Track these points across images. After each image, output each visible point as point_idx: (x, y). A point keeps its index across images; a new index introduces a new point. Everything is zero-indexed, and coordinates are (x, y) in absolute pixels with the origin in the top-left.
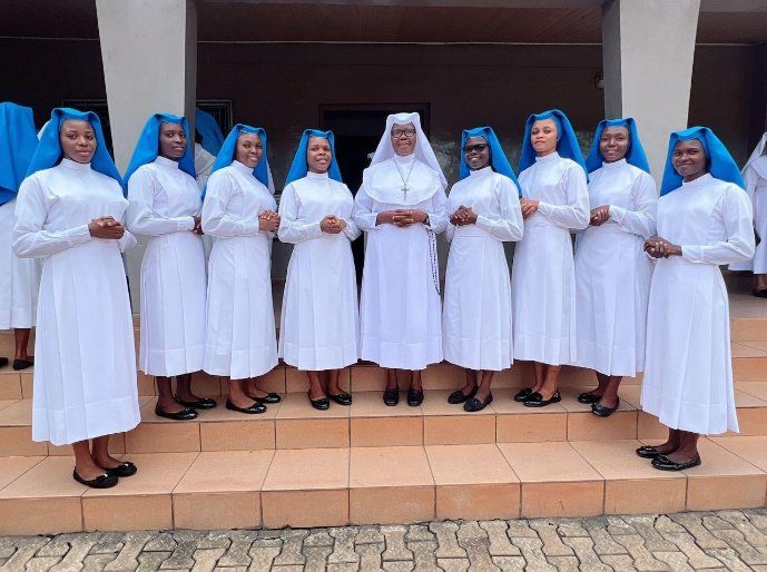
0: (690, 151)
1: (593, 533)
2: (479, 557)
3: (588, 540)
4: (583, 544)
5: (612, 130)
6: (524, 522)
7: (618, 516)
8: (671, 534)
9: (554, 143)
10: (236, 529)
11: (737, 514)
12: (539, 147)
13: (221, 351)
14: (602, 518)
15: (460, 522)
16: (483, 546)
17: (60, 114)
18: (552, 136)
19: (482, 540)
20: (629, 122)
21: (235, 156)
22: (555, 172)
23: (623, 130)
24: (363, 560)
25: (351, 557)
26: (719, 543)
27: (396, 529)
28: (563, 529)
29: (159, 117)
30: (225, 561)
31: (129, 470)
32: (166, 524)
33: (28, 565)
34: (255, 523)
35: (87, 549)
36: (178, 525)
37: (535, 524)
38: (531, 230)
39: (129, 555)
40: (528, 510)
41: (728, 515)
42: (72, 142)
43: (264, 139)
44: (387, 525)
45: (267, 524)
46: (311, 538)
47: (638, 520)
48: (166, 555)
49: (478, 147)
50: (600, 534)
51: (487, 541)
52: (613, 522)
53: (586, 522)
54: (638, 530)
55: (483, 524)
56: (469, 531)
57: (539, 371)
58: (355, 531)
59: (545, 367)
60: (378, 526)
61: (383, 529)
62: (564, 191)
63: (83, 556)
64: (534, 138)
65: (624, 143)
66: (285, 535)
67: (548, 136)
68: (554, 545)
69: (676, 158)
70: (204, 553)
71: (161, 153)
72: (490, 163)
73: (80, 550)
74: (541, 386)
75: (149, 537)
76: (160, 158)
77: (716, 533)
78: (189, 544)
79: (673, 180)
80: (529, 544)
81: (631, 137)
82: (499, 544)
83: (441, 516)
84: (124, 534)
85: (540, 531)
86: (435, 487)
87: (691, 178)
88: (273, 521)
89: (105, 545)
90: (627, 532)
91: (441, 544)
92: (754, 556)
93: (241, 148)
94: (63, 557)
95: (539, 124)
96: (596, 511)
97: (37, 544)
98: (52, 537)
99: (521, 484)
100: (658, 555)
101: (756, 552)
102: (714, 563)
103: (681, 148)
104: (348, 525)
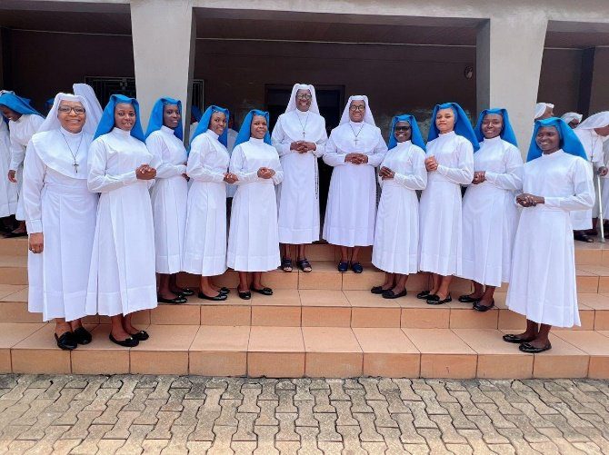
0: (549, 134)
1: (469, 389)
2: (395, 401)
3: (466, 393)
4: (463, 396)
5: (490, 117)
6: (422, 381)
7: (487, 380)
8: (522, 392)
9: (452, 125)
10: (229, 377)
11: (568, 382)
12: (440, 127)
13: (197, 257)
14: (475, 380)
15: (380, 378)
16: (396, 394)
17: (115, 99)
18: (451, 120)
19: (395, 390)
20: (503, 112)
21: (209, 127)
22: (452, 145)
23: (498, 117)
24: (317, 399)
25: (308, 396)
26: (556, 399)
27: (337, 381)
28: (449, 385)
29: (163, 100)
30: (226, 396)
31: (145, 336)
32: (184, 371)
33: (98, 392)
34: (243, 373)
35: (134, 385)
36: (191, 372)
37: (430, 382)
38: (433, 183)
39: (162, 390)
40: (425, 372)
41: (562, 382)
42: (121, 118)
43: (228, 116)
44: (331, 378)
45: (250, 374)
46: (280, 384)
47: (500, 382)
48: (186, 390)
49: (404, 128)
50: (475, 390)
51: (398, 391)
52: (483, 383)
53: (465, 382)
54: (501, 388)
55: (395, 380)
56: (385, 384)
57: (436, 280)
58: (309, 381)
59: (441, 278)
60: (324, 379)
61: (328, 381)
62: (457, 158)
63: (132, 389)
64: (438, 121)
65: (499, 126)
66: (263, 382)
67: (449, 120)
68: (444, 396)
69: (539, 138)
70: (211, 390)
71: (164, 124)
72: (410, 138)
73: (130, 386)
74: (438, 290)
75: (173, 379)
76: (164, 127)
77: (553, 393)
78: (201, 385)
79: (535, 152)
80: (427, 394)
81: (504, 122)
82: (406, 393)
83: (367, 374)
84: (156, 376)
85: (434, 386)
86: (363, 354)
87: (548, 152)
88: (255, 372)
89: (146, 382)
90: (493, 390)
91: (368, 392)
92: (579, 408)
93: (214, 123)
94: (119, 389)
95: (443, 112)
96: (472, 375)
97: (100, 381)
98: (110, 376)
99: (421, 354)
100: (514, 404)
101: (581, 405)
102: (552, 411)
103: (543, 131)
104: (304, 377)
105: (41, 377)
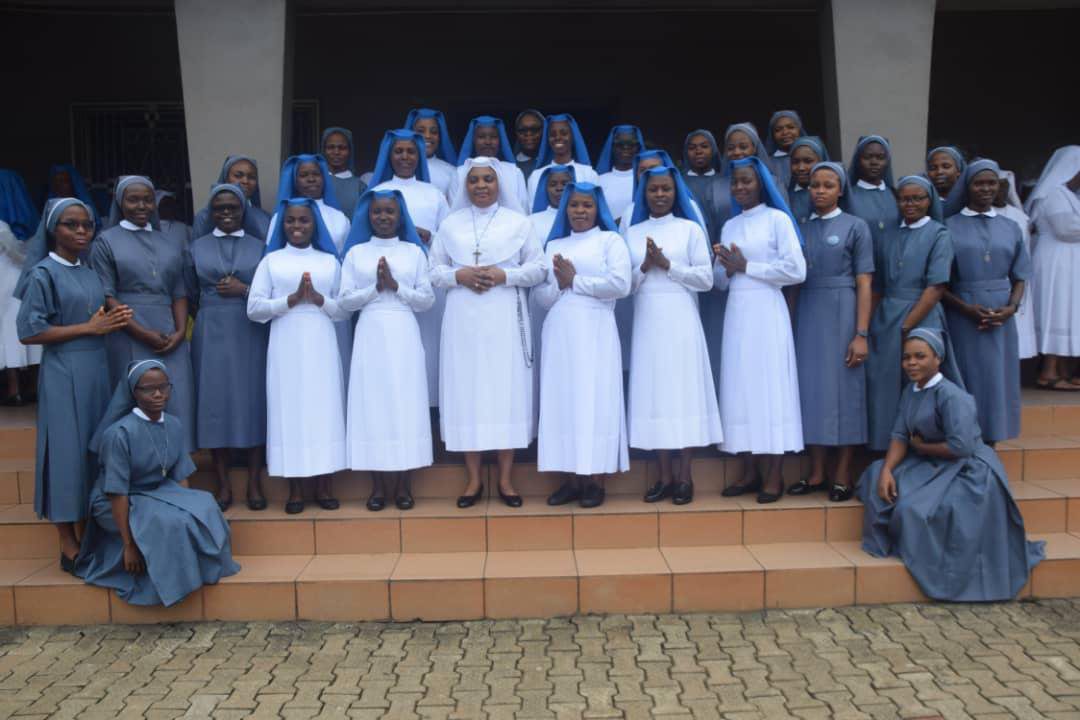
3: (738, 626)
6: (675, 616)
7: (779, 610)
8: (829, 621)
10: (363, 622)
15: (605, 616)
19: (626, 628)
24: (498, 641)
25: (485, 639)
27: (535, 622)
28: (716, 619)
32: (290, 614)
34: (384, 615)
35: (213, 633)
40: (681, 602)
44: (526, 619)
45: (396, 617)
46: (444, 629)
47: (800, 612)
52: (772, 614)
53: (742, 616)
54: (796, 619)
55: (630, 618)
56: (613, 622)
58: (491, 623)
60: (516, 620)
61: (521, 623)
63: (211, 637)
66: (416, 628)
70: (332, 636)
75: (272, 625)
78: (317, 631)
80: (674, 630)
83: (584, 610)
84: (246, 623)
85: (690, 622)
86: (578, 578)
88: (404, 610)
89: (230, 630)
91: (581, 630)
94: (189, 638)
98: (173, 625)
104: (484, 618)
105: (62, 628)
